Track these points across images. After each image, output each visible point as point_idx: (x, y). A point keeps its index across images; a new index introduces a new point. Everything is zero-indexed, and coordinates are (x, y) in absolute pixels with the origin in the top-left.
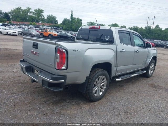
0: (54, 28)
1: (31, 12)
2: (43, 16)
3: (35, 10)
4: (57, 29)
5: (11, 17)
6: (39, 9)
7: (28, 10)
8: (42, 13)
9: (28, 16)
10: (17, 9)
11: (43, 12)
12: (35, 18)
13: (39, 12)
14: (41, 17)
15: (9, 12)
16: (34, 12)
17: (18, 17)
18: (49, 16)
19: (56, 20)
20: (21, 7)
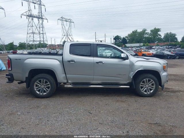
0: (170, 47)
1: (147, 33)
2: (160, 35)
3: (151, 31)
4: (173, 48)
5: (128, 41)
6: (155, 29)
7: (144, 31)
8: (158, 33)
9: (144, 37)
10: (133, 32)
11: (160, 31)
12: (151, 38)
13: (156, 31)
14: (158, 36)
15: (126, 36)
16: (150, 32)
17: (134, 39)
18: (167, 34)
19: (176, 38)
20: (137, 30)
